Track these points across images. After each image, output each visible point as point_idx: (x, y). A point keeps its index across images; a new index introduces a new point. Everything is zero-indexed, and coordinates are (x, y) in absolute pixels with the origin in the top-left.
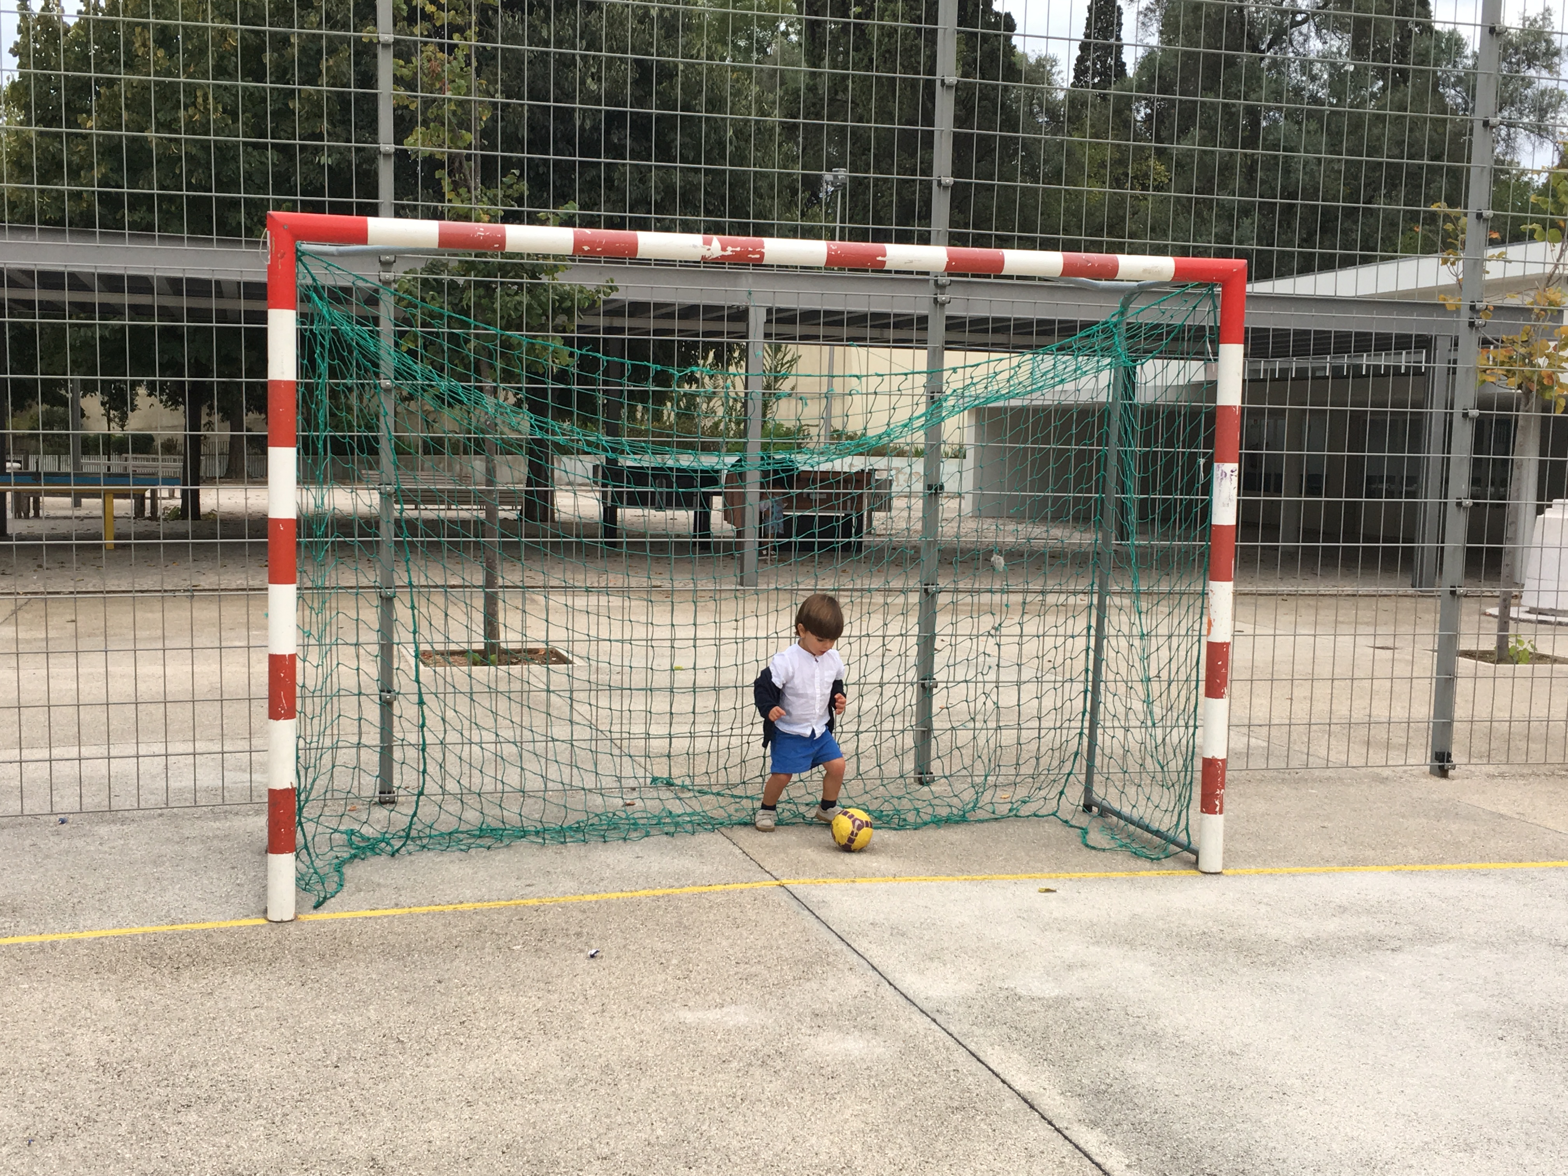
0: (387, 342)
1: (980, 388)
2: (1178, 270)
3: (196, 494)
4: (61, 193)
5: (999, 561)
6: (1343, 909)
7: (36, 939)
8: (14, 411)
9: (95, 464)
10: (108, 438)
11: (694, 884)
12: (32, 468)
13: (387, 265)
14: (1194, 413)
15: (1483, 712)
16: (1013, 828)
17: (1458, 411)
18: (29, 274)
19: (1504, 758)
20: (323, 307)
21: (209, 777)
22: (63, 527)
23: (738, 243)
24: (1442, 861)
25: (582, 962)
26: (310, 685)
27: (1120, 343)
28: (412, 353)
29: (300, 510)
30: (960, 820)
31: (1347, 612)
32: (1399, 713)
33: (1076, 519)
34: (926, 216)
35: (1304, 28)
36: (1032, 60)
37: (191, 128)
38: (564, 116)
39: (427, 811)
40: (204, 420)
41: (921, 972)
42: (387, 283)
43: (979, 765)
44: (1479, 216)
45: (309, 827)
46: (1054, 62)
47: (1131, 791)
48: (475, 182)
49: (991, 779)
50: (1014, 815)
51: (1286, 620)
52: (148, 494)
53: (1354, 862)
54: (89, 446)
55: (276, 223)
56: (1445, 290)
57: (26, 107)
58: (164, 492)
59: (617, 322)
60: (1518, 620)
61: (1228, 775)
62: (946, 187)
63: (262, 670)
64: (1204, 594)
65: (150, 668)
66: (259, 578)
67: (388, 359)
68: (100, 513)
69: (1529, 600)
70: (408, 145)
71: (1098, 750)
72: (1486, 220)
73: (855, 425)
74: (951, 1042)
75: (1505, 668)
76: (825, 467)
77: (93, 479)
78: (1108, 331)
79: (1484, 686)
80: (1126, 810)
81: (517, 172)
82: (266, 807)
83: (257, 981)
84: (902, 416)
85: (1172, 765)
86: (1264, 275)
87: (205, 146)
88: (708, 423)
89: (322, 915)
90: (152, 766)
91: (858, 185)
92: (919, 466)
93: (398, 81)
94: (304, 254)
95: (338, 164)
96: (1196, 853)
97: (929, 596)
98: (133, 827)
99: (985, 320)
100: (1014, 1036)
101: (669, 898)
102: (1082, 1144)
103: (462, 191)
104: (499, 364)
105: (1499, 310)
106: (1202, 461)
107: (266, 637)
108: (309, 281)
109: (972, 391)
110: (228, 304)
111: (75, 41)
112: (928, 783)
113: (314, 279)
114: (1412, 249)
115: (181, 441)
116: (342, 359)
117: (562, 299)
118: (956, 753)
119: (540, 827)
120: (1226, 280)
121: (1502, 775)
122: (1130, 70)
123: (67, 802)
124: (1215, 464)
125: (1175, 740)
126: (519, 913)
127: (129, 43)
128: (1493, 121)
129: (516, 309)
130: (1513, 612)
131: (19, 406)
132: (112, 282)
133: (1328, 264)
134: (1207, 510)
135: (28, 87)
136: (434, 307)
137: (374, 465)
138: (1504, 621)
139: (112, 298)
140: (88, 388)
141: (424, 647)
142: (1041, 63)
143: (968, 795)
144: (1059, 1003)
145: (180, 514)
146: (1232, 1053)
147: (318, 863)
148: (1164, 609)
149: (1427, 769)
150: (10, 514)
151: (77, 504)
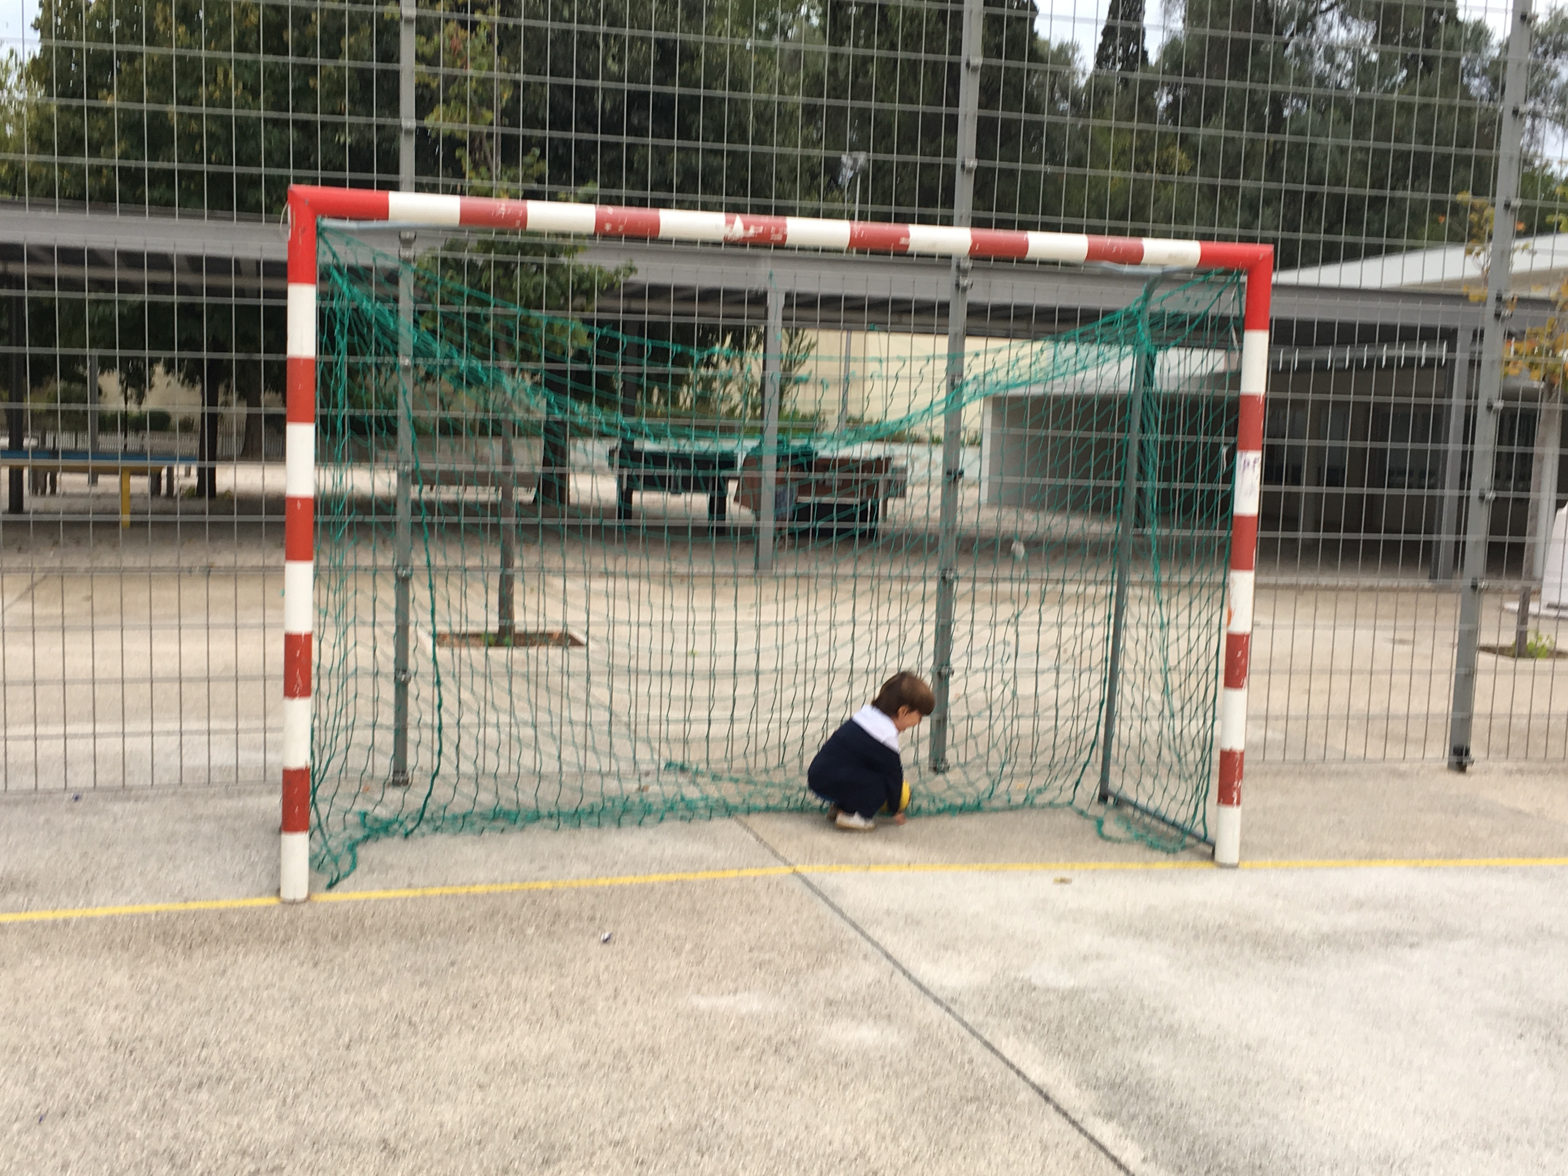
0: (406, 319)
1: (1002, 375)
2: (1204, 257)
3: (212, 472)
4: (80, 169)
5: (1019, 549)
6: (1359, 905)
7: (48, 916)
8: (32, 386)
9: (113, 442)
10: (125, 415)
11: (708, 869)
12: (49, 444)
13: (407, 243)
14: (1217, 403)
15: (1502, 706)
16: (1029, 818)
17: (1482, 403)
18: (49, 250)
19: (1523, 755)
20: (343, 284)
21: (223, 756)
22: (80, 504)
23: (758, 224)
24: (1460, 856)
25: (594, 946)
26: (326, 663)
27: (1143, 330)
28: (433, 332)
29: (318, 487)
30: (976, 808)
31: (1367, 605)
32: (1418, 707)
33: (1096, 509)
34: (949, 201)
35: (1329, 16)
36: (1054, 45)
37: (211, 103)
38: (586, 95)
39: (442, 792)
40: (221, 399)
41: (936, 961)
42: (407, 261)
43: (994, 754)
44: (1507, 206)
45: (323, 808)
46: (1075, 48)
47: (1148, 782)
48: (496, 162)
49: (1007, 769)
50: (1029, 804)
51: (1305, 612)
52: (164, 472)
53: (1371, 856)
54: (107, 423)
55: (297, 199)
56: (1471, 282)
57: (47, 83)
58: (179, 470)
59: (635, 305)
60: (1537, 616)
61: (1246, 767)
62: (969, 171)
63: (277, 650)
64: (1224, 586)
65: (166, 647)
66: (276, 557)
67: (407, 337)
68: (117, 490)
69: (1549, 595)
70: (429, 122)
71: (1115, 741)
72: (1514, 210)
73: (874, 412)
74: (965, 1032)
75: (1524, 664)
76: (845, 452)
77: (111, 455)
78: (1131, 319)
79: (1504, 682)
80: (1142, 801)
81: (537, 152)
82: (280, 787)
83: (269, 960)
84: (922, 401)
85: (1190, 757)
86: (1288, 263)
87: (225, 121)
88: (724, 408)
89: (335, 896)
90: (167, 744)
91: (880, 169)
92: (938, 454)
93: (420, 58)
94: (325, 229)
95: (358, 142)
96: (1213, 845)
97: (946, 583)
98: (147, 805)
99: (1006, 308)
100: (1029, 1027)
101: (683, 883)
102: (1097, 1136)
103: (483, 170)
104: (518, 344)
105: (1523, 302)
106: (1224, 450)
107: (282, 616)
108: (328, 259)
109: (992, 378)
110: (247, 283)
111: (97, 16)
112: (943, 772)
113: (334, 255)
114: (1437, 239)
115: (198, 418)
116: (361, 335)
117: (581, 280)
118: (971, 742)
119: (554, 809)
120: (1251, 267)
121: (1521, 771)
122: (1153, 57)
123: (81, 778)
124: (1238, 455)
125: (1194, 732)
126: (532, 898)
127: (150, 19)
128: (1523, 109)
129: (535, 290)
130: (1533, 608)
131: (38, 382)
132: (131, 259)
133: (1353, 254)
134: (1228, 499)
135: (48, 64)
136: (455, 285)
137: (392, 447)
138: (1523, 616)
139: (132, 275)
140: (106, 364)
141: (442, 628)
142: (1062, 49)
143: (984, 784)
144: (1072, 995)
145: (198, 492)
146: (1248, 1047)
147: (332, 843)
148: (1184, 600)
149: (1446, 764)
150: (26, 491)
151: (94, 481)
